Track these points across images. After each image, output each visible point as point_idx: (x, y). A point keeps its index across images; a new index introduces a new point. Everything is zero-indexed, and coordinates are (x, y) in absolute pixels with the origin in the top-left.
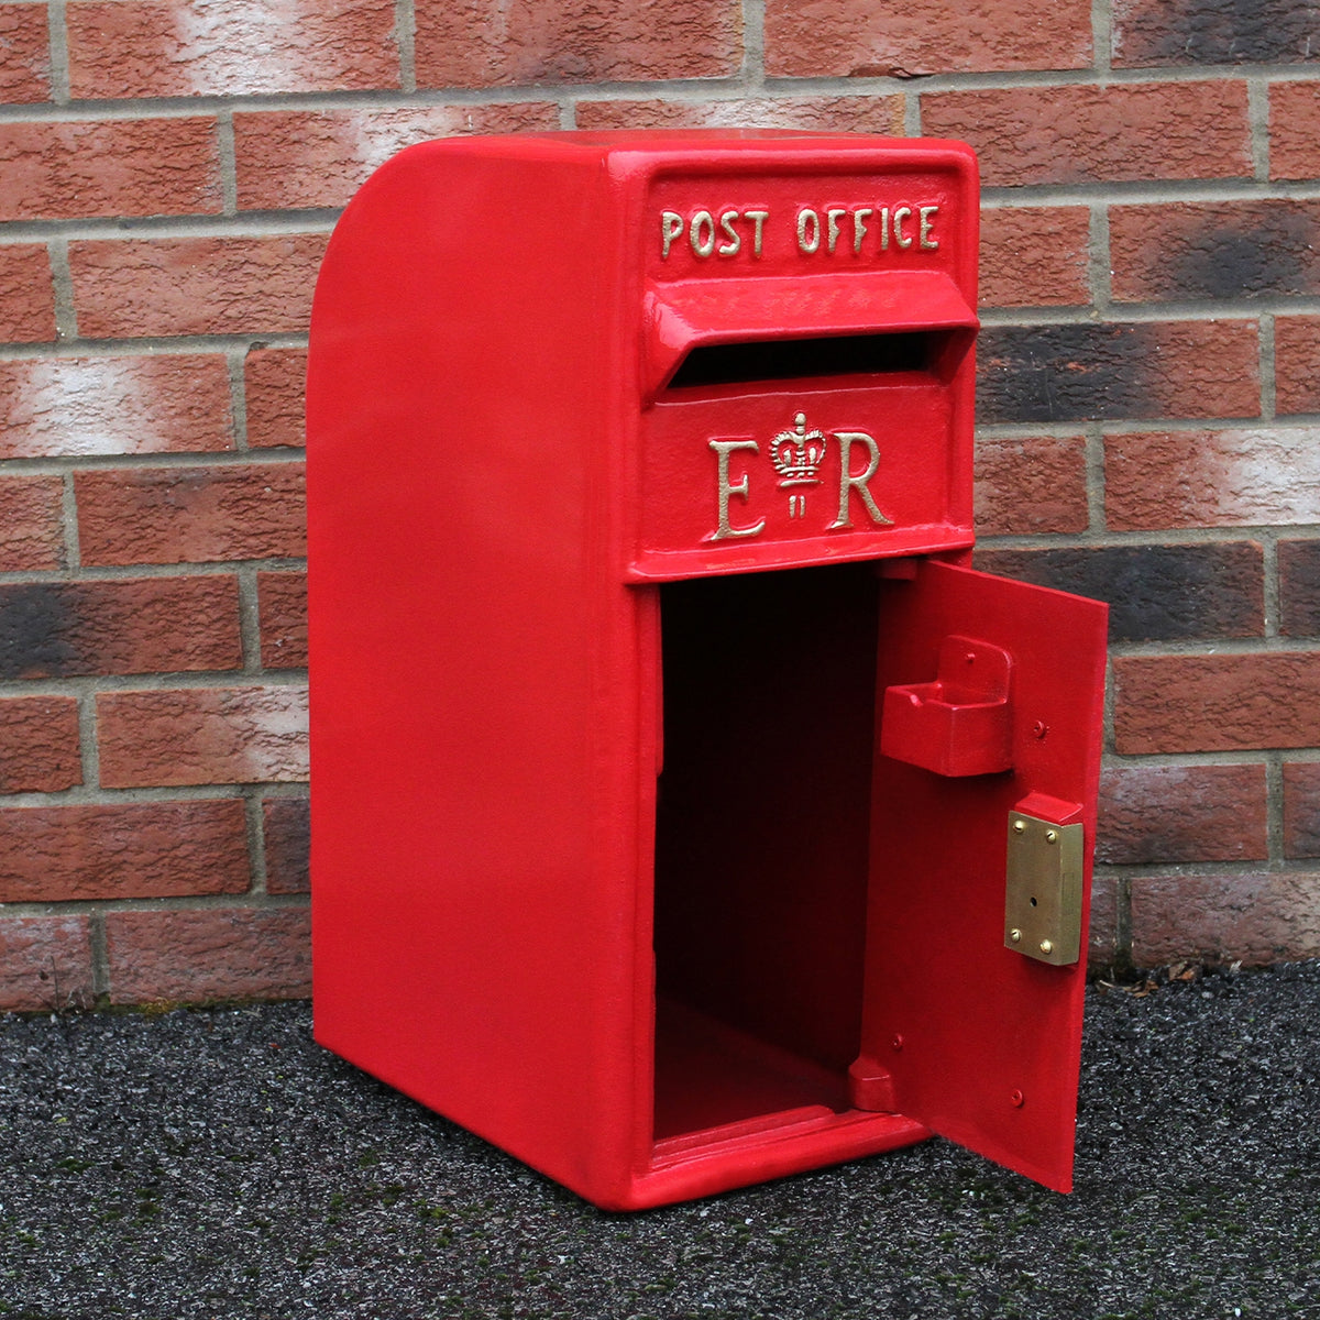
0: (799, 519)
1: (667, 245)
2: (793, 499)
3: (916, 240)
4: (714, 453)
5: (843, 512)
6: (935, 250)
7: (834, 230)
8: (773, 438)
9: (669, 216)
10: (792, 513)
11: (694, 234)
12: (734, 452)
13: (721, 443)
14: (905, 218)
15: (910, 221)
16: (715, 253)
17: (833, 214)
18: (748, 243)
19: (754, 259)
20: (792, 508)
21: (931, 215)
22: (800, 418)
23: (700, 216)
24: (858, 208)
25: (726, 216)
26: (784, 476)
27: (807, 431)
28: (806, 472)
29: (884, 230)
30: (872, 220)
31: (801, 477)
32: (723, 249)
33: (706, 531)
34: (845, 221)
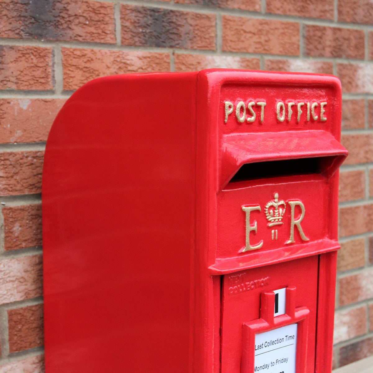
0: (275, 240)
1: (227, 117)
2: (273, 231)
3: (319, 117)
4: (244, 213)
5: (292, 236)
6: (325, 121)
7: (290, 111)
8: (266, 204)
9: (228, 103)
10: (273, 238)
11: (238, 112)
12: (252, 212)
13: (247, 208)
14: (315, 107)
15: (317, 108)
16: (246, 121)
17: (290, 104)
18: (258, 116)
19: (260, 123)
20: (273, 235)
21: (325, 106)
22: (276, 195)
23: (240, 103)
24: (299, 102)
25: (250, 104)
26: (270, 222)
27: (279, 201)
28: (278, 219)
29: (308, 112)
30: (304, 107)
31: (277, 222)
32: (249, 119)
33: (240, 247)
34: (294, 107)
